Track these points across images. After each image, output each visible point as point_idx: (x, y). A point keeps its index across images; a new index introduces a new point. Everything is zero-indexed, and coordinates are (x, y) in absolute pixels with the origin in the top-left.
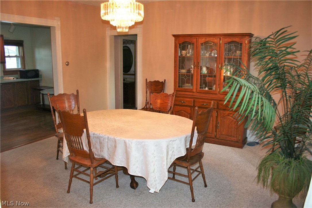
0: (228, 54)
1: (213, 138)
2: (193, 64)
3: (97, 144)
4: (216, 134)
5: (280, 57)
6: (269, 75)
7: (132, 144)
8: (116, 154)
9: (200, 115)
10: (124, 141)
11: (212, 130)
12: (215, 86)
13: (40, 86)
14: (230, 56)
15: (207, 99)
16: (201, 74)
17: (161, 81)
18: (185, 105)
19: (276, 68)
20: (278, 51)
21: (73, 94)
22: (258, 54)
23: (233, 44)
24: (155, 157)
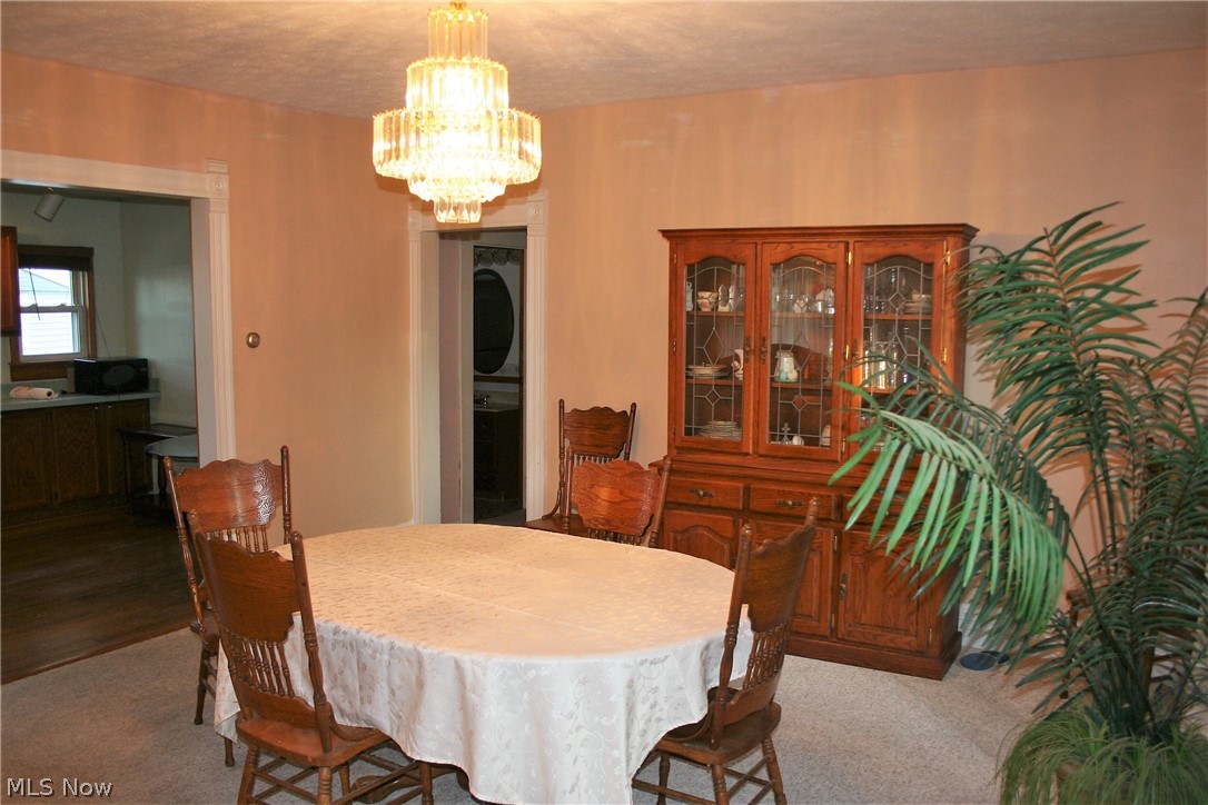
0: (879, 304)
1: (824, 637)
2: (742, 343)
3: (347, 672)
4: (836, 622)
5: (1078, 327)
6: (1037, 395)
7: (485, 675)
8: (423, 713)
9: (762, 556)
10: (456, 662)
11: (820, 605)
12: (829, 431)
13: (152, 422)
14: (886, 313)
15: (799, 483)
16: (775, 385)
17: (618, 410)
18: (713, 504)
19: (1063, 370)
20: (1070, 301)
21: (266, 463)
22: (989, 311)
23: (899, 267)
24: (578, 728)
